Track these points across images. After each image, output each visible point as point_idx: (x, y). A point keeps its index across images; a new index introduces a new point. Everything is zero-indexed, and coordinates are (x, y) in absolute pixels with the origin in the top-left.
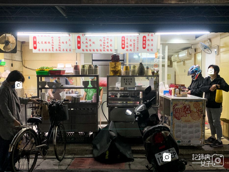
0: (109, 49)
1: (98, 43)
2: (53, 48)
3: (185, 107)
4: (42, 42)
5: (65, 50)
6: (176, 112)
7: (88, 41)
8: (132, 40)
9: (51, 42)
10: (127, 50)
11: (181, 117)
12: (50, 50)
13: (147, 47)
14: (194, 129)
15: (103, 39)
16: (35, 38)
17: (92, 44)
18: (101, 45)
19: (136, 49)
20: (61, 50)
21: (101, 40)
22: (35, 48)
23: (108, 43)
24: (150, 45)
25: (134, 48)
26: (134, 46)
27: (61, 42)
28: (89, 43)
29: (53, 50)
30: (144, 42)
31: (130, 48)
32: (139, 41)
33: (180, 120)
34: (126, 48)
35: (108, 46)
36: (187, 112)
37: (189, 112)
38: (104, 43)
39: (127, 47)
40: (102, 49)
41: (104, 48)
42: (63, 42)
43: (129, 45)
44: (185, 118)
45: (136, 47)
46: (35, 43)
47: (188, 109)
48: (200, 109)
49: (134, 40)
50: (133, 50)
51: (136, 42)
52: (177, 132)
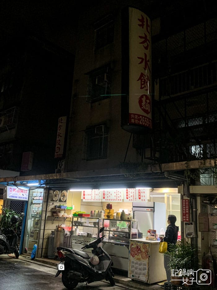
0: (120, 199)
1: (114, 195)
2: (92, 198)
3: (138, 247)
4: (89, 195)
5: (99, 200)
6: (132, 251)
7: (108, 193)
8: (132, 193)
9: (91, 194)
10: (130, 200)
11: (135, 255)
12: (90, 200)
13: (142, 198)
14: (142, 267)
15: (116, 192)
16: (84, 192)
17: (110, 196)
18: (115, 196)
19: (135, 199)
20: (96, 199)
21: (115, 193)
22: (84, 198)
23: (119, 194)
24: (143, 196)
25: (134, 198)
26: (134, 197)
27: (96, 194)
28: (109, 194)
29: (92, 200)
30: (139, 194)
31: (131, 198)
32: (136, 193)
33: (134, 258)
34: (129, 199)
35: (119, 197)
36: (139, 252)
37: (140, 252)
38: (117, 195)
39: (130, 197)
40: (116, 199)
41: (117, 198)
42: (96, 195)
43: (130, 196)
44: (137, 256)
45: (135, 197)
46: (84, 195)
47: (139, 249)
48: (147, 250)
49: (133, 193)
50: (133, 200)
51: (134, 194)
52: (132, 267)
